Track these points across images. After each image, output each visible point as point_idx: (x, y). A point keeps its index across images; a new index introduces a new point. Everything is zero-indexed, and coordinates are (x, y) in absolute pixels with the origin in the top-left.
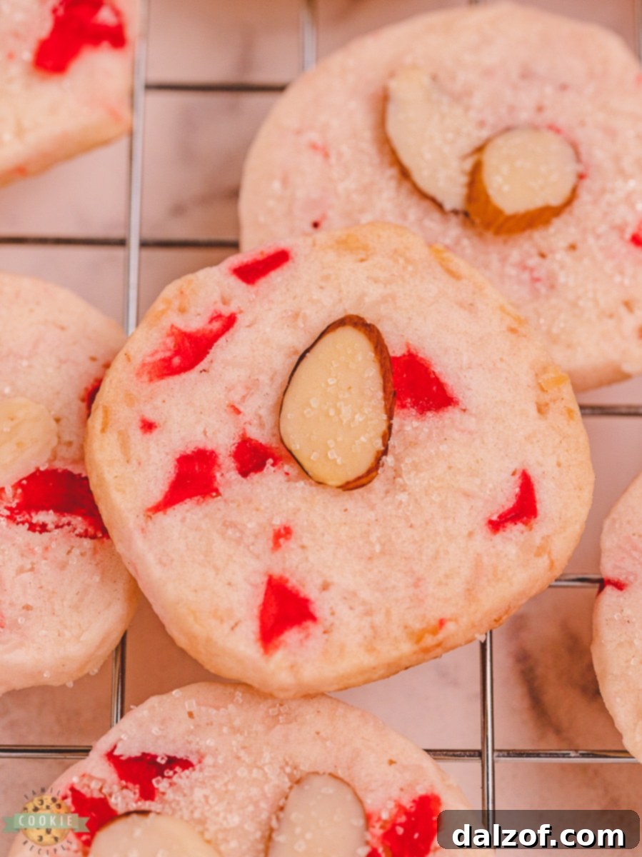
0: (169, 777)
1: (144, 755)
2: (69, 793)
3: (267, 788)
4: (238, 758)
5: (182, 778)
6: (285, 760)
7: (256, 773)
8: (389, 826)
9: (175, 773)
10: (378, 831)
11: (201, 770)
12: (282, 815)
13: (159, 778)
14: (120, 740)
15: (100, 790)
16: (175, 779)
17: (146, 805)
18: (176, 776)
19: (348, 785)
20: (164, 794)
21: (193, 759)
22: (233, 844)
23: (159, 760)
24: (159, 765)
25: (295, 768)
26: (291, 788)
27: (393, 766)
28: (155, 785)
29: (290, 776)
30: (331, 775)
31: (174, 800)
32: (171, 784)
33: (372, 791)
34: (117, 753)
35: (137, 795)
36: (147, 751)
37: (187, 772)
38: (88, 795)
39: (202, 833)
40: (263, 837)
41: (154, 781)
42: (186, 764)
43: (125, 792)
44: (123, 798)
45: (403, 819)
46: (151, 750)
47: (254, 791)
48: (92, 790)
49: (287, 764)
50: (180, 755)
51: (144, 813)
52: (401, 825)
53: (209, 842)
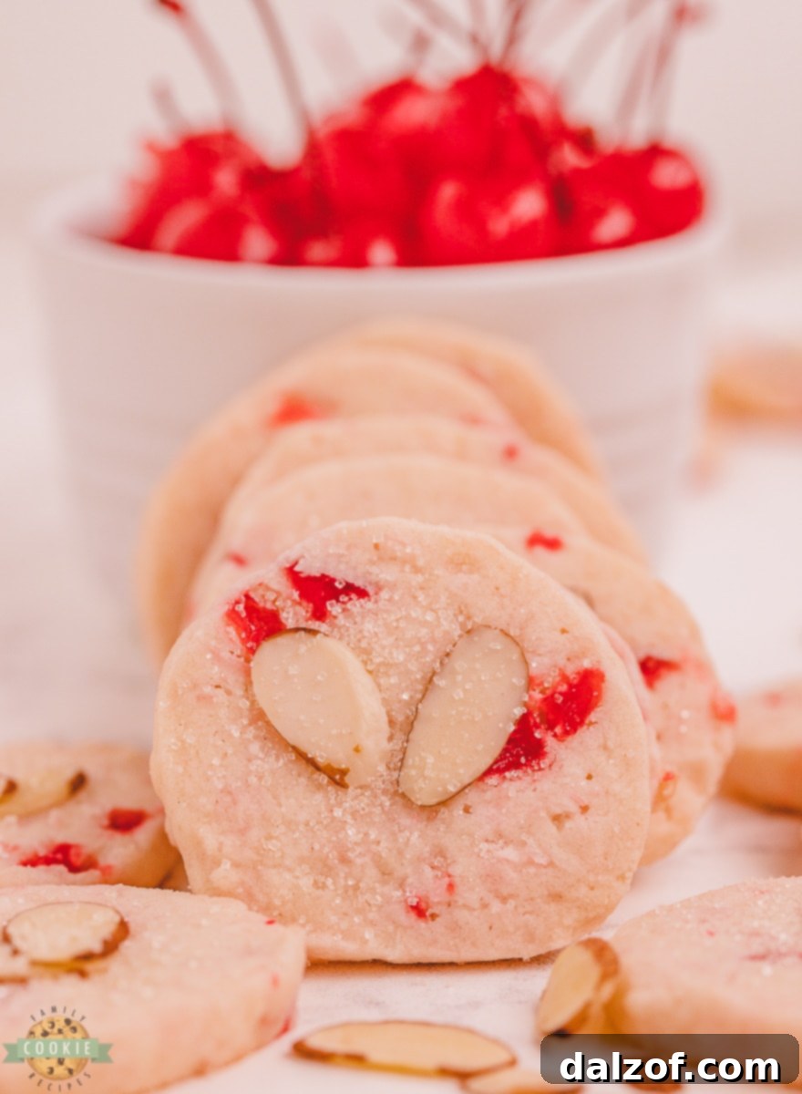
0: (344, 603)
1: (324, 576)
2: (243, 599)
3: (438, 634)
4: (415, 598)
5: (356, 605)
6: (460, 608)
7: (429, 617)
8: (548, 692)
9: (350, 599)
10: (538, 696)
11: (376, 602)
12: (446, 660)
13: (334, 601)
14: (303, 557)
15: (274, 602)
16: (349, 606)
17: (315, 625)
18: (351, 602)
19: (517, 644)
20: (335, 617)
21: (370, 590)
22: (393, 680)
23: (337, 584)
24: (336, 588)
25: (469, 618)
26: (460, 636)
27: (565, 635)
28: (329, 608)
29: (462, 625)
30: (502, 631)
31: (344, 626)
32: (344, 610)
33: (540, 655)
34: (297, 569)
35: (309, 615)
36: (327, 573)
37: (362, 601)
38: (261, 605)
39: (365, 663)
40: (423, 678)
41: (328, 604)
42: (362, 593)
43: (298, 608)
44: (293, 613)
45: (564, 688)
46: (331, 573)
47: (424, 632)
48: (265, 601)
49: (461, 612)
50: (359, 583)
51: (313, 632)
52: (561, 694)
53: (370, 672)
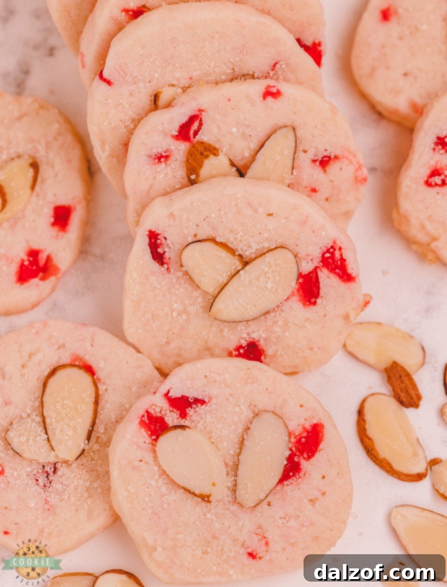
0: (195, 408)
1: (183, 397)
2: (146, 414)
3: (242, 417)
4: (228, 400)
5: (201, 409)
6: (250, 402)
7: (237, 409)
8: (298, 437)
9: (197, 406)
10: (293, 440)
11: (211, 406)
12: (249, 432)
13: (190, 408)
14: (172, 388)
15: (160, 412)
16: (198, 409)
17: (183, 422)
18: (198, 408)
19: (281, 418)
20: (191, 416)
21: (206, 400)
22: (225, 444)
23: (190, 400)
24: (190, 402)
25: (256, 407)
26: (254, 418)
27: (303, 408)
28: (188, 412)
29: (253, 411)
30: (272, 412)
31: (197, 420)
32: (195, 412)
33: (292, 420)
34: (170, 395)
35: (178, 416)
36: (184, 394)
37: (203, 407)
38: (155, 415)
39: (210, 438)
40: (239, 441)
41: (187, 410)
42: (203, 402)
43: (172, 413)
44: (172, 418)
45: (305, 434)
46: (186, 394)
48: (156, 412)
49: (251, 404)
50: (200, 397)
51: (182, 427)
52: (304, 437)
53: (213, 443)
